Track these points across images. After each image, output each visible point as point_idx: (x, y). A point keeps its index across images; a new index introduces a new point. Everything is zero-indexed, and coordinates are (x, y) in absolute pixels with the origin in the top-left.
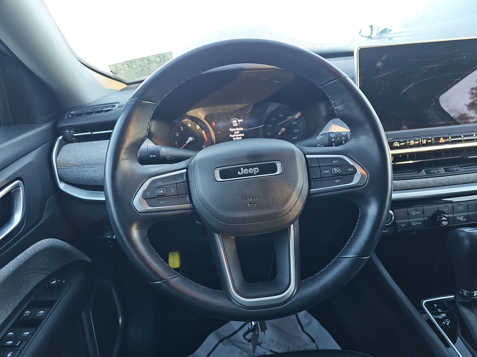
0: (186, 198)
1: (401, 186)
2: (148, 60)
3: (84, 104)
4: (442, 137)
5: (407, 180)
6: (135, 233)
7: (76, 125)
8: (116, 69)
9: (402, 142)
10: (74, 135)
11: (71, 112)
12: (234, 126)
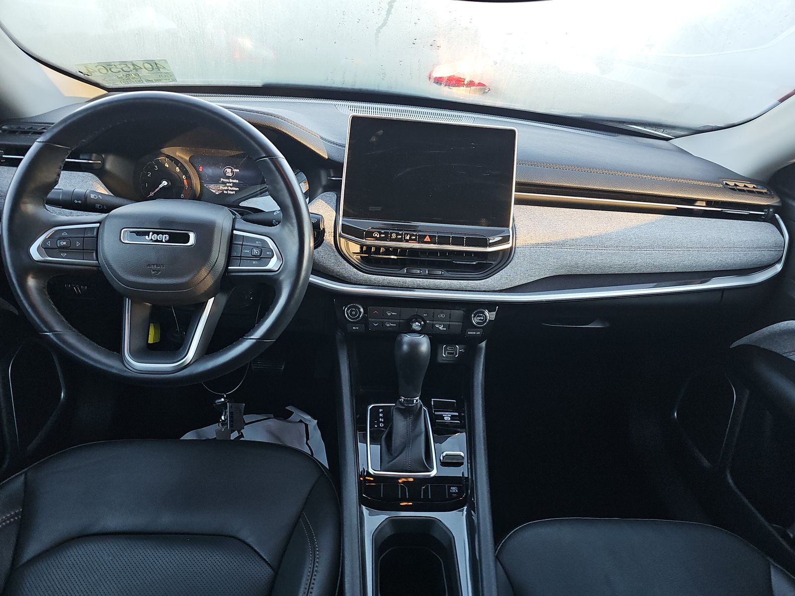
0: (93, 255)
1: (376, 282)
2: (133, 65)
3: (23, 117)
4: (429, 235)
5: (384, 277)
6: (31, 282)
7: (10, 145)
8: (88, 70)
9: (383, 234)
10: (3, 156)
11: (3, 126)
12: (227, 175)
